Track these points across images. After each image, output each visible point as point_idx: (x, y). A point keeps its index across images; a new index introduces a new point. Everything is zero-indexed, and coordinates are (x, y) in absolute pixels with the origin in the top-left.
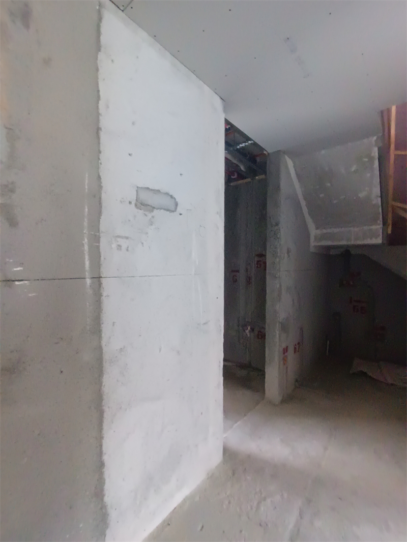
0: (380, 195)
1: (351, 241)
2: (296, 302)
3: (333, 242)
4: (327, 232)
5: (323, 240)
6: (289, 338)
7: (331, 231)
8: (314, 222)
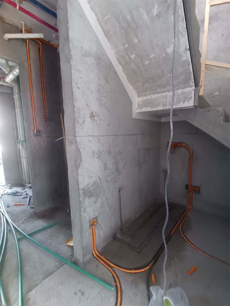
0: (188, 47)
1: (166, 106)
2: (110, 165)
3: (151, 108)
4: (147, 98)
5: (145, 106)
6: (99, 201)
7: (150, 98)
8: (134, 89)
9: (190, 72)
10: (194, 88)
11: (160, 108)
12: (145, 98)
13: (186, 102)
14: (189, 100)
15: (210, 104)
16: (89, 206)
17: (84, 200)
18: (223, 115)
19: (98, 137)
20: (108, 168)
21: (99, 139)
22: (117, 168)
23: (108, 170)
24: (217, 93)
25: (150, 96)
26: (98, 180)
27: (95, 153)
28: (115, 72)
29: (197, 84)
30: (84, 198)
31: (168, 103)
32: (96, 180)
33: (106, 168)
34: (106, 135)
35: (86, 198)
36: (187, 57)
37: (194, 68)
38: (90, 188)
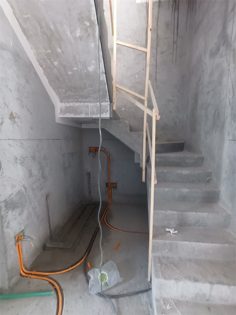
0: (104, 71)
1: (88, 114)
2: (35, 172)
3: (75, 115)
4: (70, 105)
5: (67, 112)
6: (25, 212)
7: (73, 105)
8: (57, 94)
9: (106, 91)
10: (109, 103)
11: (83, 116)
12: (68, 105)
13: (104, 114)
14: (106, 113)
15: (120, 116)
16: (13, 219)
17: (7, 214)
18: (129, 126)
19: (20, 141)
20: (33, 175)
21: (22, 143)
22: (43, 174)
23: (33, 176)
24: (124, 109)
25: (73, 103)
26: (23, 189)
27: (18, 159)
28: (36, 73)
29: (111, 101)
30: (6, 211)
31: (89, 113)
32: (20, 189)
33: (31, 175)
34: (30, 139)
35: (9, 210)
36: (104, 79)
37: (109, 88)
38: (14, 198)
